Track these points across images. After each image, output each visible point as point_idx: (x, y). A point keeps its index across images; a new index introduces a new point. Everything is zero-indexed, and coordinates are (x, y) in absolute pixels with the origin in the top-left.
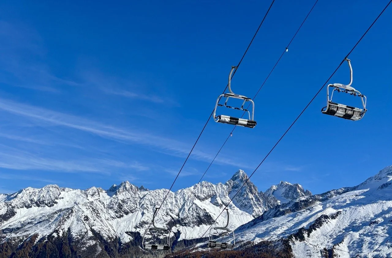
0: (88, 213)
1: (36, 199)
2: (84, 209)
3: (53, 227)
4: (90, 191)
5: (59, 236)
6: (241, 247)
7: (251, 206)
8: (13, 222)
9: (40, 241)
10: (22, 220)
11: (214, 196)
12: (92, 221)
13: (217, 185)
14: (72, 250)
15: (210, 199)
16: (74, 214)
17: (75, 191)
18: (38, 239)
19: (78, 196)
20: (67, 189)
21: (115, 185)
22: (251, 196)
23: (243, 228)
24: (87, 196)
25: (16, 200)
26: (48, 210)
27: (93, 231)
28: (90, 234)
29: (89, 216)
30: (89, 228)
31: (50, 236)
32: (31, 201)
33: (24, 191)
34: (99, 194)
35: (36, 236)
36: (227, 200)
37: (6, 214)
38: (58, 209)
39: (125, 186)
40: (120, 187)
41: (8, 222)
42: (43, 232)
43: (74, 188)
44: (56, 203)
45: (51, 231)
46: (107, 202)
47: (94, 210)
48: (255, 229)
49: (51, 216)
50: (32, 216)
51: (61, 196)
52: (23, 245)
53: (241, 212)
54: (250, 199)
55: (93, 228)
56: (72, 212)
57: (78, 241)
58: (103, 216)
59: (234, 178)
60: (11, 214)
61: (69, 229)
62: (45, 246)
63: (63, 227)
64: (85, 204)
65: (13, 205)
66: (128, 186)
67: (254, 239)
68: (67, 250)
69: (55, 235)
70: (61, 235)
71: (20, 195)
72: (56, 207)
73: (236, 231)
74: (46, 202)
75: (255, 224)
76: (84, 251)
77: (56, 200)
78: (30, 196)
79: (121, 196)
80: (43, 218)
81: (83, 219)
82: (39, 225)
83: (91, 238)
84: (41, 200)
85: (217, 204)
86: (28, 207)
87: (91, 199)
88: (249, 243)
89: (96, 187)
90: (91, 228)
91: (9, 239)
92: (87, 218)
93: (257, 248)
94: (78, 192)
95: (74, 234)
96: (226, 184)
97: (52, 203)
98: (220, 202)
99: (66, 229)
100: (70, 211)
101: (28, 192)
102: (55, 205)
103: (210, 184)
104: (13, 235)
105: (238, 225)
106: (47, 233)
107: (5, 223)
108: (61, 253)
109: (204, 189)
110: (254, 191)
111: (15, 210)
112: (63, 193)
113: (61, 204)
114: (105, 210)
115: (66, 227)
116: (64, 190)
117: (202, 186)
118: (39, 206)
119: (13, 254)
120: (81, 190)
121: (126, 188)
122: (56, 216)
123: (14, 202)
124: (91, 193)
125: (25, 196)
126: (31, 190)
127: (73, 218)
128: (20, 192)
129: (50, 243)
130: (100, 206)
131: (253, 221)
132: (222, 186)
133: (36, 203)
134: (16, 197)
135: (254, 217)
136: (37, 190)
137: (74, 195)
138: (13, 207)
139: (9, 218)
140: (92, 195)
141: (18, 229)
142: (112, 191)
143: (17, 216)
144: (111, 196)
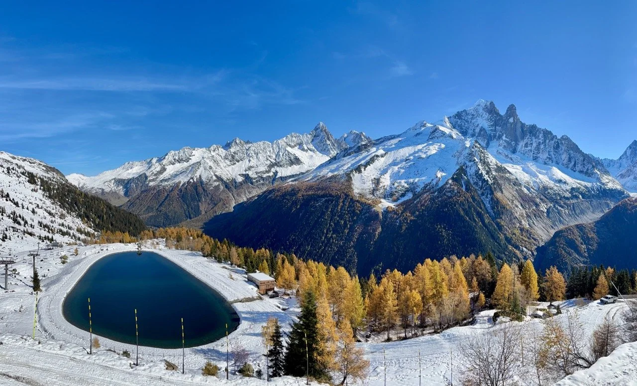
0: (211, 164)
1: (177, 158)
2: (208, 161)
3: (190, 175)
4: (212, 148)
5: (194, 181)
6: (318, 179)
7: (328, 150)
8: (165, 175)
9: (183, 185)
10: (171, 173)
11: (301, 143)
12: (215, 169)
13: (303, 135)
14: (204, 190)
15: (298, 147)
16: (202, 166)
17: (201, 149)
18: (181, 185)
19: (205, 153)
20: (196, 149)
21: (229, 142)
22: (328, 142)
23: (322, 166)
24: (210, 152)
25: (165, 160)
26: (185, 164)
27: (216, 176)
28: (214, 178)
29: (212, 166)
30: (213, 174)
31: (189, 182)
32: (175, 159)
33: (169, 154)
34: (218, 149)
35: (180, 182)
36: (311, 147)
37: (161, 170)
38: (192, 163)
39: (235, 142)
40: (232, 142)
41: (163, 175)
42: (183, 179)
43: (201, 148)
44: (190, 159)
45: (189, 178)
46: (223, 155)
47: (215, 162)
48: (330, 166)
49: (187, 168)
50: (176, 170)
51: (193, 154)
52: (173, 189)
53: (321, 155)
54: (328, 145)
55: (216, 173)
56: (200, 164)
57: (207, 184)
58: (222, 165)
59: (316, 129)
60: (163, 170)
61: (200, 176)
62: (186, 188)
63: (196, 175)
64: (208, 158)
65: (164, 164)
66: (238, 142)
67: (327, 174)
68: (200, 190)
69: (191, 180)
70: (195, 180)
71: (167, 157)
72: (191, 162)
73: (317, 169)
74: (184, 159)
75: (330, 163)
76: (212, 190)
77: (190, 157)
78: (173, 157)
79: (232, 150)
80: (183, 171)
81: (208, 168)
82: (180, 175)
83: (215, 181)
84: (181, 158)
85: (303, 150)
86: (173, 164)
87: (213, 154)
88: (324, 176)
89: (216, 145)
90: (215, 174)
91: (164, 186)
92: (211, 168)
93: (328, 180)
94: (204, 149)
95: (204, 179)
96: (310, 134)
97: (187, 160)
98: (306, 148)
99: (198, 176)
100: (199, 163)
101: (171, 154)
102: (190, 160)
103: (298, 134)
104: (166, 183)
105: (319, 164)
106: (186, 180)
107: (161, 176)
108: (197, 192)
109: (294, 139)
110: (331, 138)
111: (166, 167)
112: (194, 152)
113: (194, 160)
114: (222, 161)
115: (198, 174)
116: (194, 150)
117: (292, 136)
118: (180, 163)
119: (168, 195)
120: (206, 148)
121: (237, 143)
122: (190, 168)
123: (164, 162)
124: (213, 150)
125: (169, 157)
126: (173, 152)
127: (202, 168)
128: (166, 155)
129: (189, 187)
130: (219, 158)
131: (329, 160)
132: (306, 135)
133: (178, 161)
134: (164, 158)
135: (330, 157)
136: (177, 152)
137: (201, 152)
138: (164, 165)
139: (163, 173)
140: (214, 151)
141: (169, 179)
142: (227, 146)
143: (167, 171)
144: (227, 150)
